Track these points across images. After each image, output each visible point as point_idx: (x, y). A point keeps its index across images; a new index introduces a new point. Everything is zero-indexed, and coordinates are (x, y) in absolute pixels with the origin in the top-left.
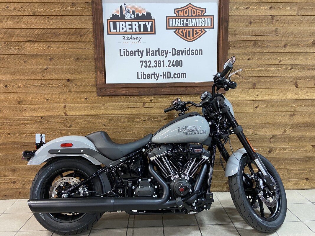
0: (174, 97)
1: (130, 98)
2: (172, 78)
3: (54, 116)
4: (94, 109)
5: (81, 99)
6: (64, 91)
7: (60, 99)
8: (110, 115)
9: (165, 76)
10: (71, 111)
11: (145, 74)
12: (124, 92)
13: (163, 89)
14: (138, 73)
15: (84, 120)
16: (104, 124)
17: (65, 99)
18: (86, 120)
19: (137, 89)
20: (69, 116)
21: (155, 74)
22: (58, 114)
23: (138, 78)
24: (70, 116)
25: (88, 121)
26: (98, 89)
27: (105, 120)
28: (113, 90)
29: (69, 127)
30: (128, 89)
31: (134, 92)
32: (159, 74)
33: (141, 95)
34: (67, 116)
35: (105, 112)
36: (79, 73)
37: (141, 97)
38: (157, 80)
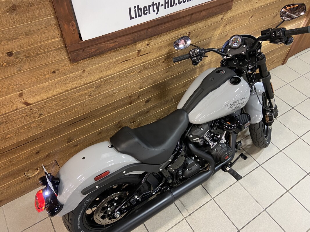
0: (175, 31)
1: (121, 49)
2: (176, 4)
3: (8, 113)
4: (70, 82)
5: (45, 76)
6: (9, 74)
7: (7, 88)
8: (95, 81)
9: (167, 4)
10: (34, 96)
11: (141, 9)
12: (111, 45)
13: (164, 26)
14: (130, 9)
15: (59, 100)
16: (89, 94)
17: (16, 85)
18: (63, 99)
19: (130, 36)
20: (32, 104)
21: (154, 5)
22: (13, 108)
23: (131, 18)
24: (34, 103)
25: (66, 99)
26: (72, 53)
27: (90, 90)
28: (96, 48)
29: (39, 117)
30: (117, 40)
31: (127, 42)
32: (159, 3)
33: (134, 42)
34: (30, 104)
35: (89, 79)
36: (27, 35)
37: (134, 45)
38: (157, 14)
